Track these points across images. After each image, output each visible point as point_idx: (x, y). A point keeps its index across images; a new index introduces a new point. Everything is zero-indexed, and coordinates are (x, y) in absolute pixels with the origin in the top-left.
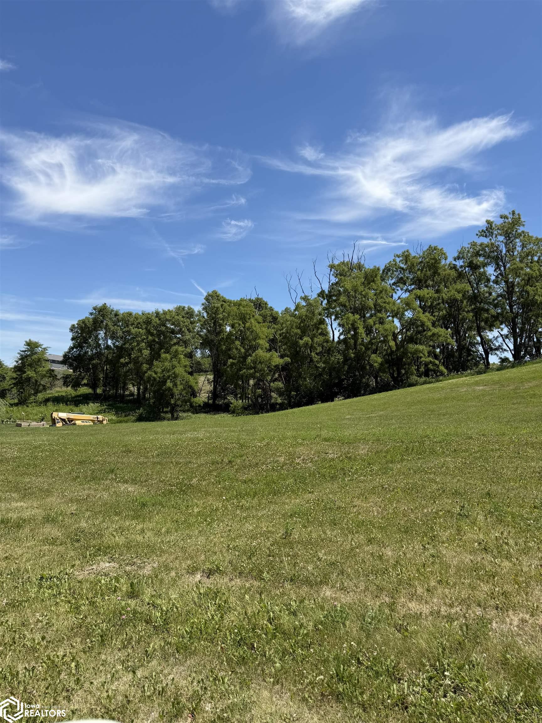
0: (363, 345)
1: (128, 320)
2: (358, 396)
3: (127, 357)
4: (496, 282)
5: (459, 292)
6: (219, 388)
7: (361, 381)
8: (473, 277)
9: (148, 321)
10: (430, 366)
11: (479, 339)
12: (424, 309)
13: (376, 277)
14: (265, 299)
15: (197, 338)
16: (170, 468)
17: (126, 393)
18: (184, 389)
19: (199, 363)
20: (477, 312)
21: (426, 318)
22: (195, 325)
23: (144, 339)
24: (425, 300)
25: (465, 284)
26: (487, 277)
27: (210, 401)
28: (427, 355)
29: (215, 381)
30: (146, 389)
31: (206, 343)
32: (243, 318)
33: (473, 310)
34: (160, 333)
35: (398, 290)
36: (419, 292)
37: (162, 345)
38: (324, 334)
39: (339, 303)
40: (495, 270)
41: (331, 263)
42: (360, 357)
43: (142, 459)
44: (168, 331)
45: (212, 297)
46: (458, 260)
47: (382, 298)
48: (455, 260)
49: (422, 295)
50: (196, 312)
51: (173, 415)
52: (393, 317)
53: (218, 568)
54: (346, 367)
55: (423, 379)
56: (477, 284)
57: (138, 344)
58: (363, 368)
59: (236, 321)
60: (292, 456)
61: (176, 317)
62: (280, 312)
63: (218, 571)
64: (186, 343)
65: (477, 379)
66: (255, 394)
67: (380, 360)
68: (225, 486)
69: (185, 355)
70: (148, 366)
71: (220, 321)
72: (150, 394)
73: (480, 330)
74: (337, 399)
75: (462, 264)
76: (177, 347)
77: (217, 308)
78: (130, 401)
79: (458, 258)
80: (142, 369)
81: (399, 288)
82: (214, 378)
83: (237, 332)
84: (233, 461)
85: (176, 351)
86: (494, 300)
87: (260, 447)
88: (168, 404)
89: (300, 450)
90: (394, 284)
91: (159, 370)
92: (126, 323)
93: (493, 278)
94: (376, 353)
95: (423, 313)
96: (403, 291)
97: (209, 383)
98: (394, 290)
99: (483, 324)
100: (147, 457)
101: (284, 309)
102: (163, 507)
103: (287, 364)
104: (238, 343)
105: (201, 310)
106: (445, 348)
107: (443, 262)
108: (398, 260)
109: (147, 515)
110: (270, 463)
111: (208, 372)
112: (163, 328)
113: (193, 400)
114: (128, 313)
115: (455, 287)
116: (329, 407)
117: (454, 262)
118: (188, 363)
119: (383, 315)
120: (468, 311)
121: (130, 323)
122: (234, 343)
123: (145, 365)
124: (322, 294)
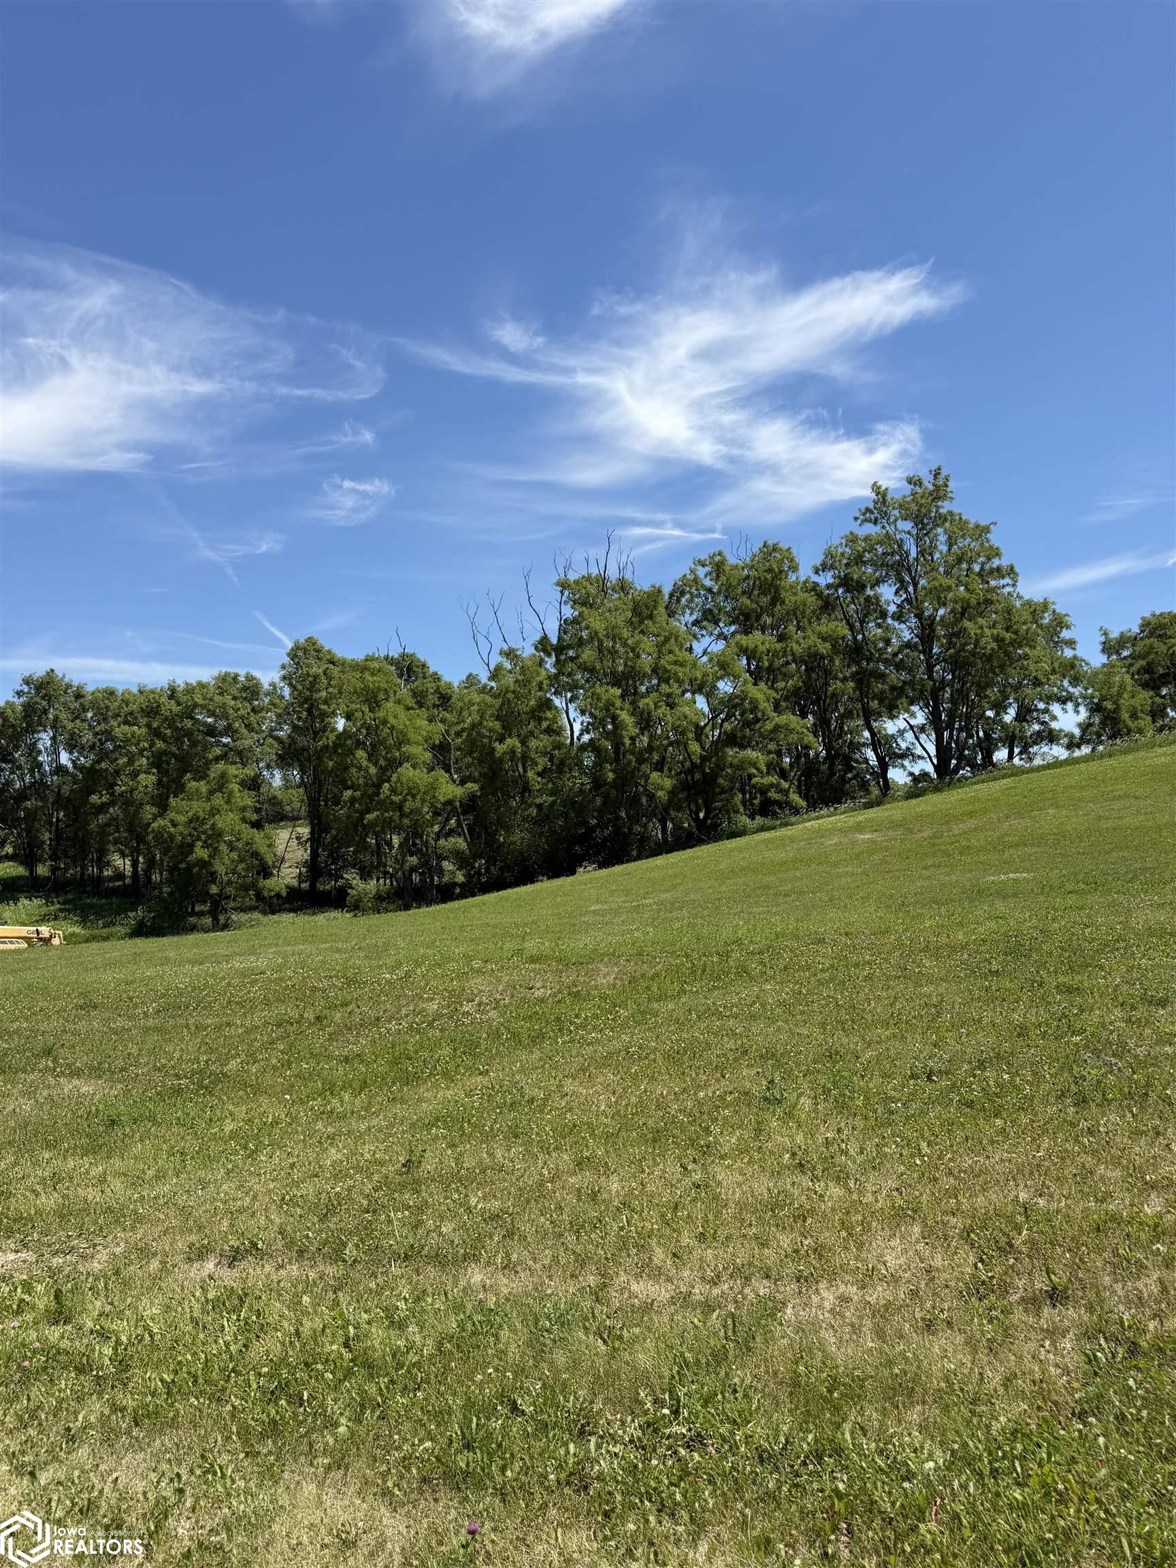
0: (633, 753)
1: (107, 708)
2: (622, 863)
3: (104, 792)
4: (899, 617)
5: (824, 639)
6: (323, 854)
7: (630, 829)
8: (853, 606)
9: (152, 710)
10: (773, 795)
11: (867, 734)
12: (756, 676)
13: (655, 607)
14: (421, 656)
15: (271, 746)
16: (181, 1040)
17: (106, 873)
18: (241, 860)
19: (274, 801)
20: (862, 679)
21: (760, 693)
22: (263, 714)
23: (145, 749)
24: (758, 655)
25: (836, 623)
26: (881, 606)
27: (303, 885)
28: (764, 769)
29: (315, 840)
30: (151, 863)
31: (289, 756)
32: (372, 699)
33: (853, 676)
34: (180, 735)
35: (703, 635)
36: (744, 640)
37: (185, 763)
38: (553, 731)
39: (581, 664)
40: (897, 593)
41: (562, 576)
42: (626, 779)
43: (120, 1023)
44: (199, 731)
45: (305, 652)
46: (823, 571)
47: (670, 652)
48: (817, 572)
49: (751, 646)
50: (266, 686)
51: (216, 919)
52: (693, 693)
53: (254, 1245)
54: (598, 801)
55: (759, 820)
56: (862, 622)
57: (131, 761)
58: (635, 801)
59: (354, 706)
60: (455, 998)
61: (217, 698)
62: (456, 685)
63: (254, 1252)
64: (243, 757)
65: (860, 818)
66: (403, 864)
67: (668, 783)
68: (301, 1071)
69: (243, 784)
70: (154, 810)
71: (322, 707)
72: (161, 875)
73: (869, 716)
74: (582, 869)
75: (831, 581)
76: (221, 766)
77: (316, 677)
78: (115, 891)
79: (824, 567)
80: (141, 818)
81: (704, 632)
82: (312, 833)
83: (359, 730)
84: (326, 1017)
85: (223, 775)
86: (895, 655)
87: (388, 982)
88: (204, 896)
89: (477, 983)
90: (696, 623)
91: (181, 819)
92: (102, 714)
93: (892, 608)
94: (661, 770)
95: (755, 684)
96: (713, 638)
97: (300, 843)
98: (695, 636)
99: (874, 704)
100: (131, 1018)
101: (464, 679)
102: (155, 1123)
103: (472, 797)
104: (361, 754)
105: (277, 679)
106: (800, 753)
107: (792, 578)
108: (701, 572)
109: (119, 1144)
110: (407, 1016)
111: (298, 818)
112: (188, 723)
113: (262, 883)
114: (105, 691)
115: (819, 629)
116: (562, 886)
117: (815, 578)
118: (249, 802)
119: (675, 689)
120: (844, 680)
121: (110, 713)
122: (353, 755)
123: (148, 807)
124: (543, 645)
